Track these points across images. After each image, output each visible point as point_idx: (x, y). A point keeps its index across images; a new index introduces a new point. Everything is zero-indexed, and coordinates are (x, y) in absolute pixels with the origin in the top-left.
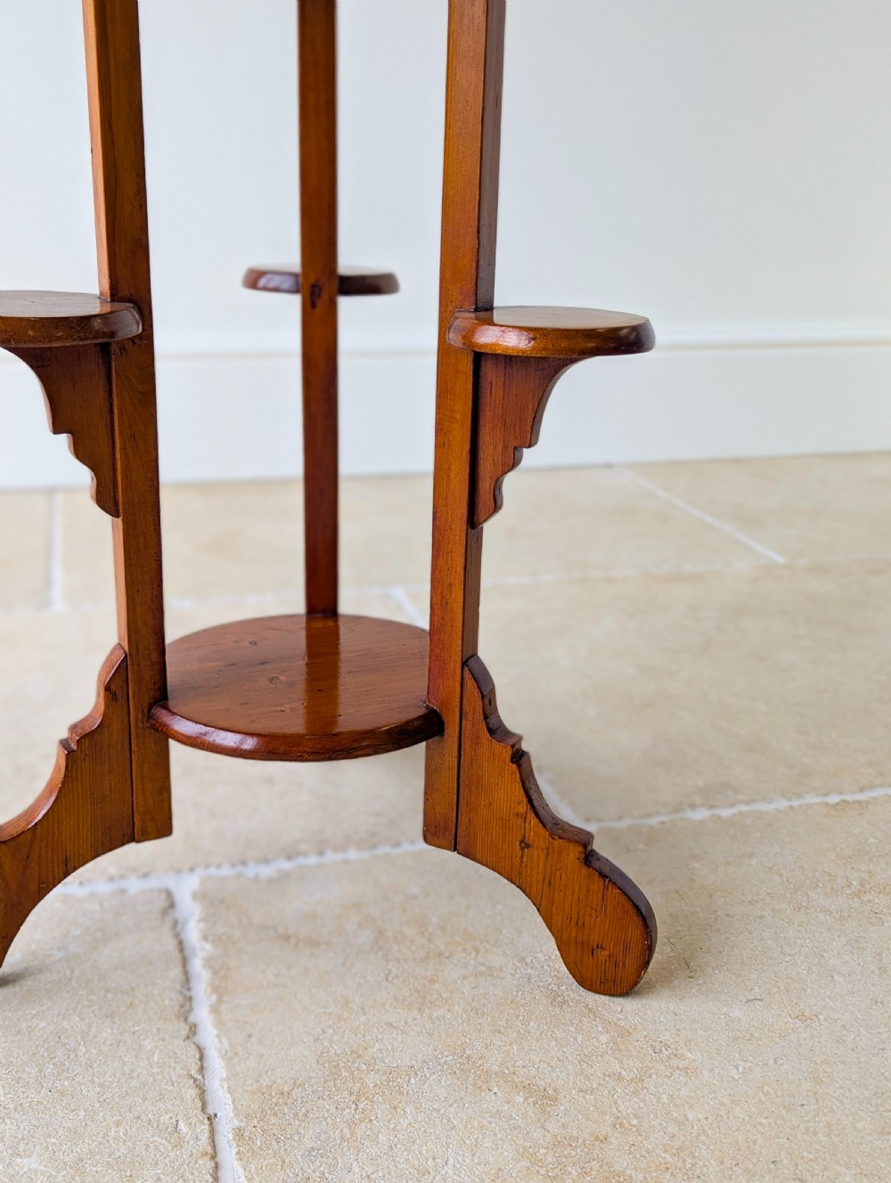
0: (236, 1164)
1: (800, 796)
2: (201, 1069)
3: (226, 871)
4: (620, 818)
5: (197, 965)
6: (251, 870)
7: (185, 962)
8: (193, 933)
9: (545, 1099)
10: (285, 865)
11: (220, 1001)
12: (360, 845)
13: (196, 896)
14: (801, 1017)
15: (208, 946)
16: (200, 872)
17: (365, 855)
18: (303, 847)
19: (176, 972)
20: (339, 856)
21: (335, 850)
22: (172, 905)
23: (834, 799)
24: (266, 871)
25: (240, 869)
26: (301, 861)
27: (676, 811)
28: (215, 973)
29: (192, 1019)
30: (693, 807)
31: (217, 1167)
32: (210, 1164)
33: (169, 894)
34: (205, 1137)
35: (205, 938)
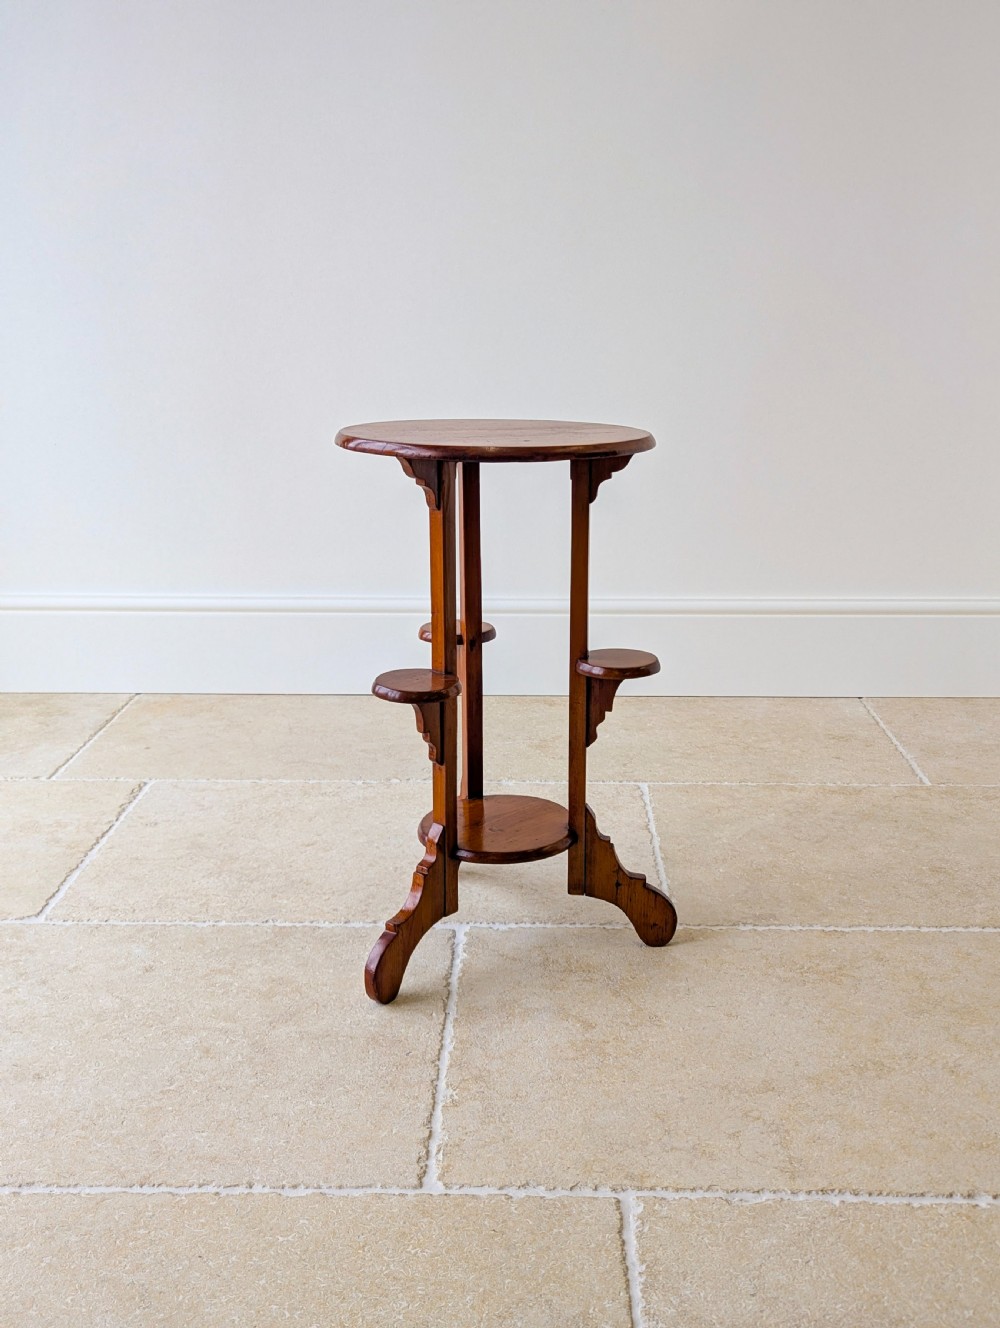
0: (452, 1029)
1: (811, 926)
2: (447, 998)
3: (484, 925)
4: (699, 925)
5: (458, 962)
6: (496, 926)
7: (453, 960)
8: (460, 950)
9: (589, 1026)
10: (513, 926)
11: (463, 975)
12: (553, 922)
13: (465, 934)
14: (729, 1015)
15: (465, 955)
16: (471, 924)
17: (555, 926)
18: (525, 919)
19: (448, 963)
20: (542, 925)
21: (541, 923)
22: (454, 937)
23: (832, 928)
24: (503, 927)
25: (491, 924)
26: (522, 925)
27: (734, 925)
28: (464, 965)
29: (449, 980)
30: (745, 924)
31: (444, 1028)
32: (441, 1027)
33: (454, 931)
34: (442, 1019)
35: (465, 951)
